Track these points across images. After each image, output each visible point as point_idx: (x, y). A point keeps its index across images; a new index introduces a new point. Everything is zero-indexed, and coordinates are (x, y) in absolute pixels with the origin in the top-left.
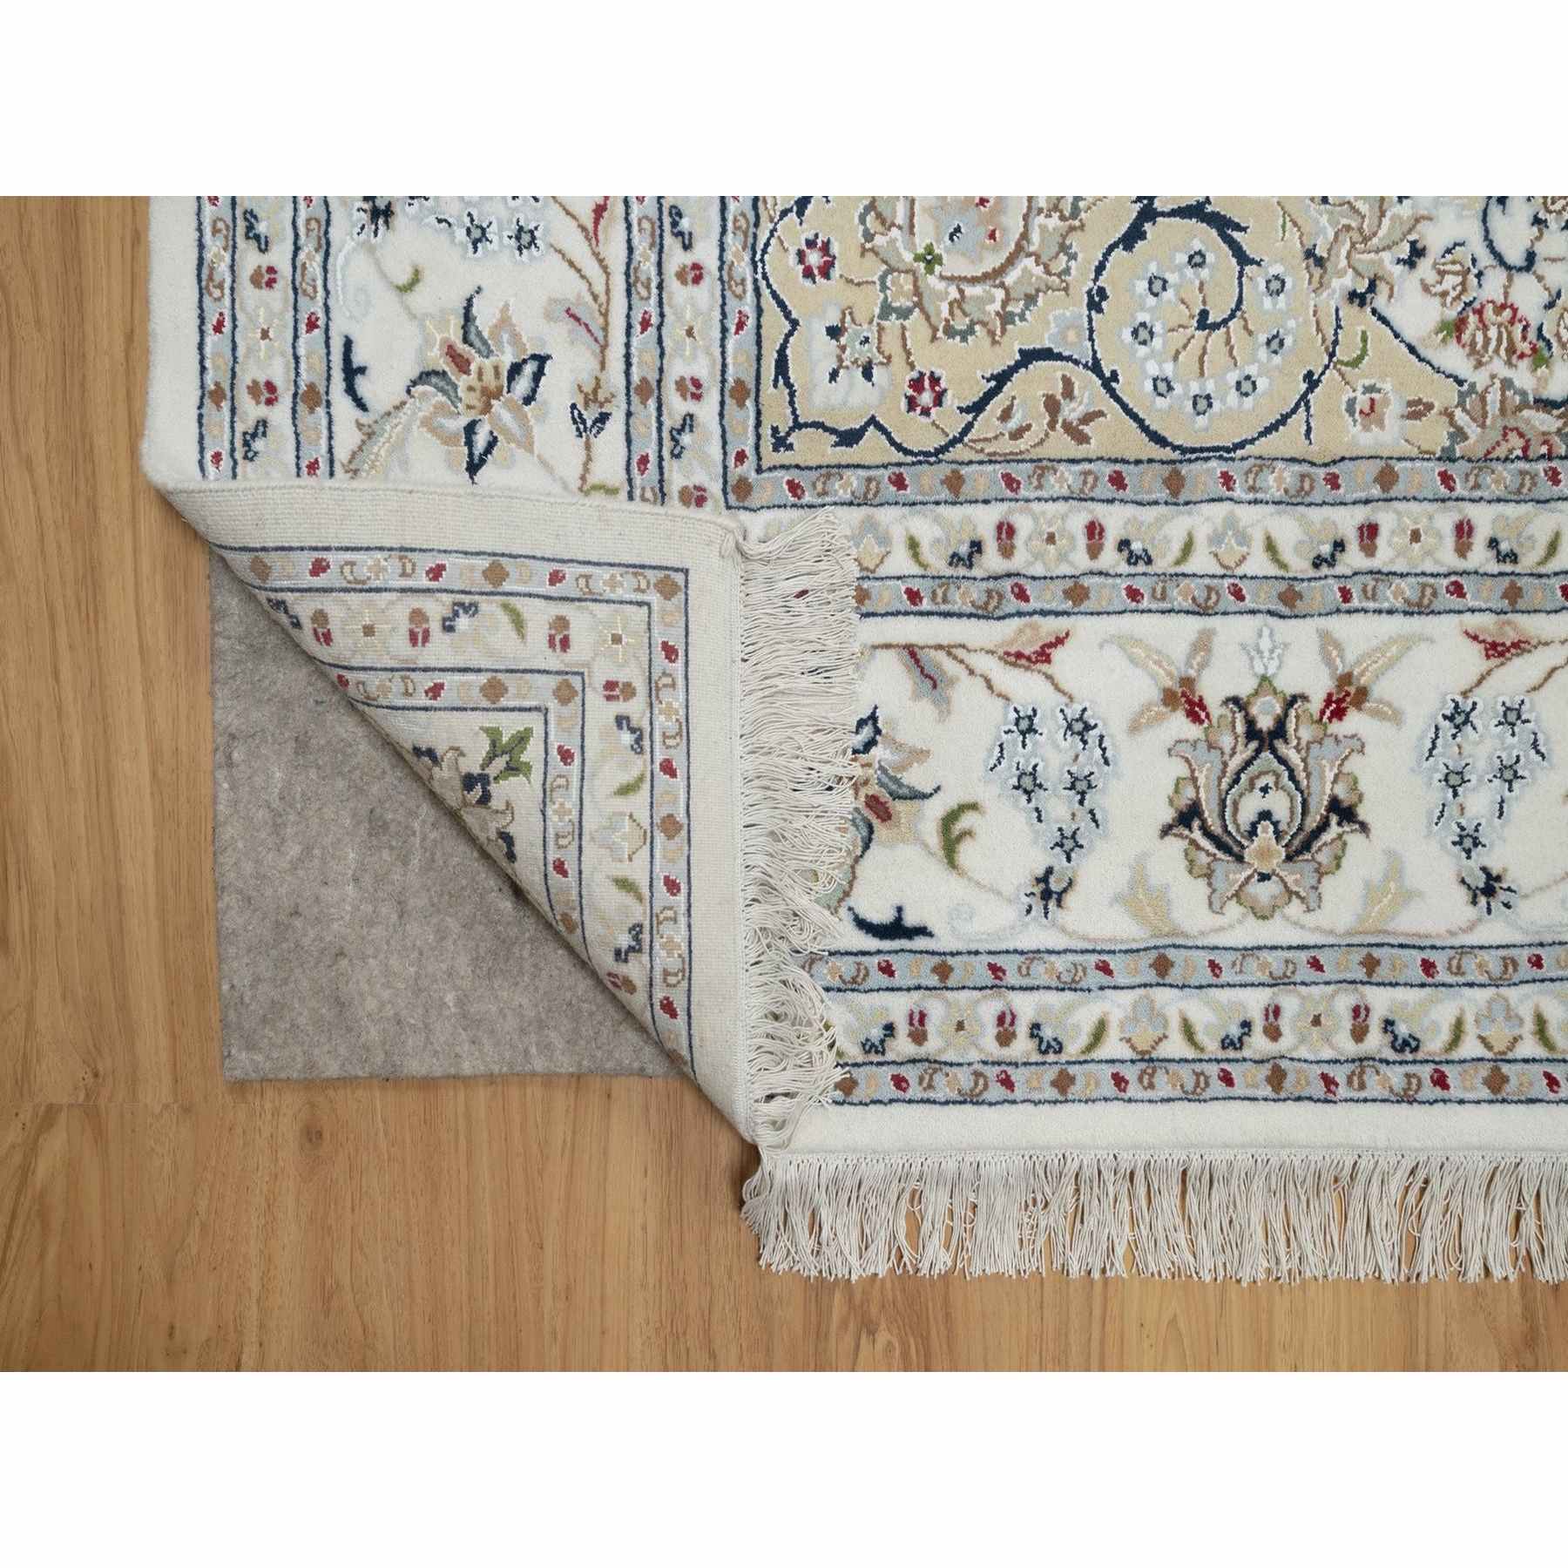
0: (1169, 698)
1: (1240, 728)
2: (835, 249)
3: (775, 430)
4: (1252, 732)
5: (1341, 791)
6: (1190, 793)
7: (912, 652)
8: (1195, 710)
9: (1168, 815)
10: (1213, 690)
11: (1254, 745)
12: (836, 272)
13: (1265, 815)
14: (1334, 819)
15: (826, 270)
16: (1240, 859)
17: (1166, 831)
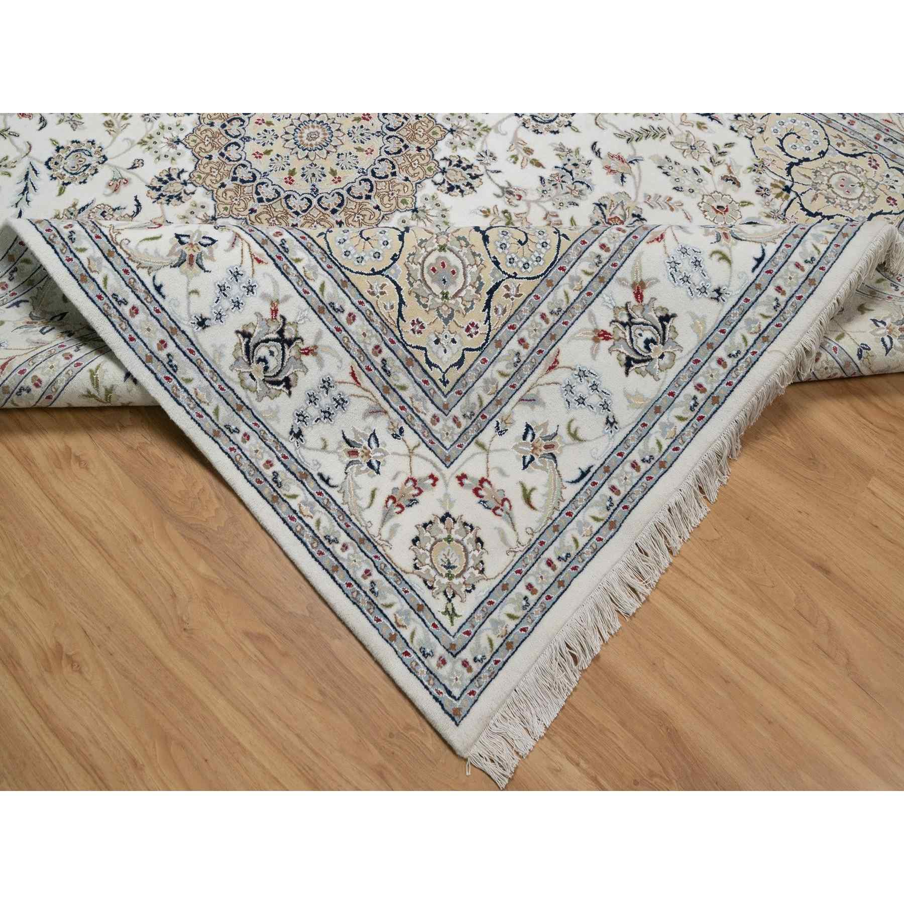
0: (596, 340)
1: (621, 327)
2: (420, 320)
3: (440, 380)
4: (624, 325)
5: (659, 314)
6: (623, 357)
7: (521, 400)
8: (605, 335)
9: (624, 369)
10: (604, 325)
11: (627, 327)
12: (426, 325)
13: (647, 342)
14: (665, 323)
15: (422, 327)
16: (652, 359)
17: (627, 373)
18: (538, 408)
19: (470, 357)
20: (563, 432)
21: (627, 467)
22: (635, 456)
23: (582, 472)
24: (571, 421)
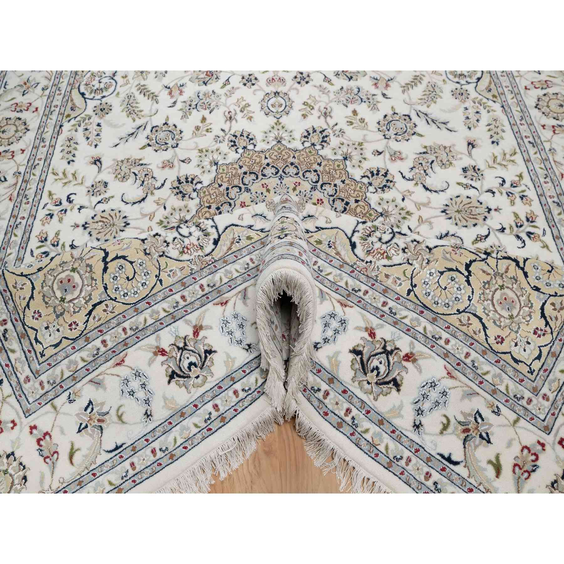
18: (101, 390)
19: (65, 342)
20: (113, 412)
21: (148, 451)
22: (156, 445)
23: (117, 446)
24: (121, 406)
